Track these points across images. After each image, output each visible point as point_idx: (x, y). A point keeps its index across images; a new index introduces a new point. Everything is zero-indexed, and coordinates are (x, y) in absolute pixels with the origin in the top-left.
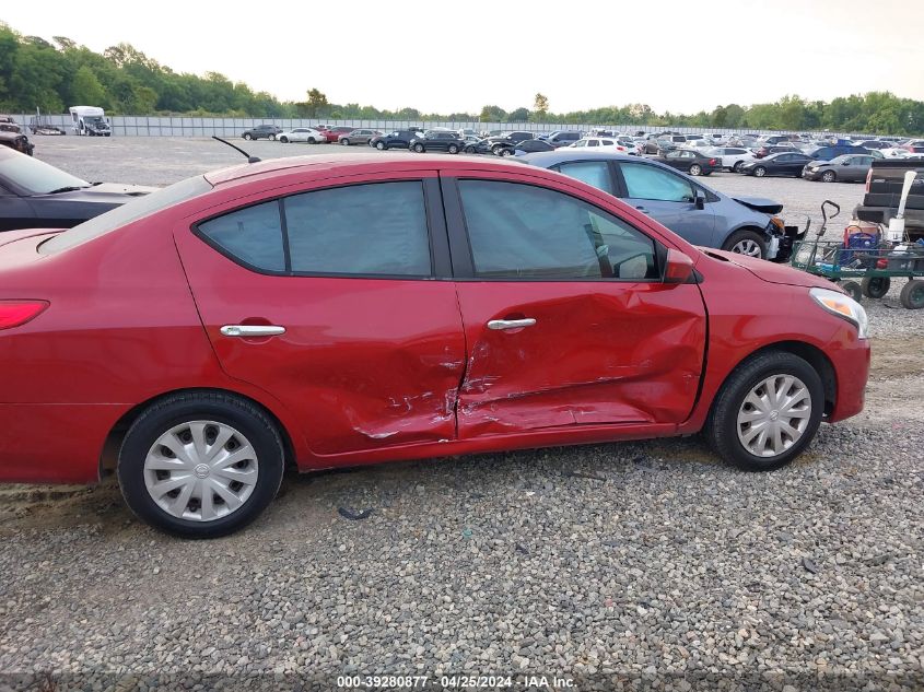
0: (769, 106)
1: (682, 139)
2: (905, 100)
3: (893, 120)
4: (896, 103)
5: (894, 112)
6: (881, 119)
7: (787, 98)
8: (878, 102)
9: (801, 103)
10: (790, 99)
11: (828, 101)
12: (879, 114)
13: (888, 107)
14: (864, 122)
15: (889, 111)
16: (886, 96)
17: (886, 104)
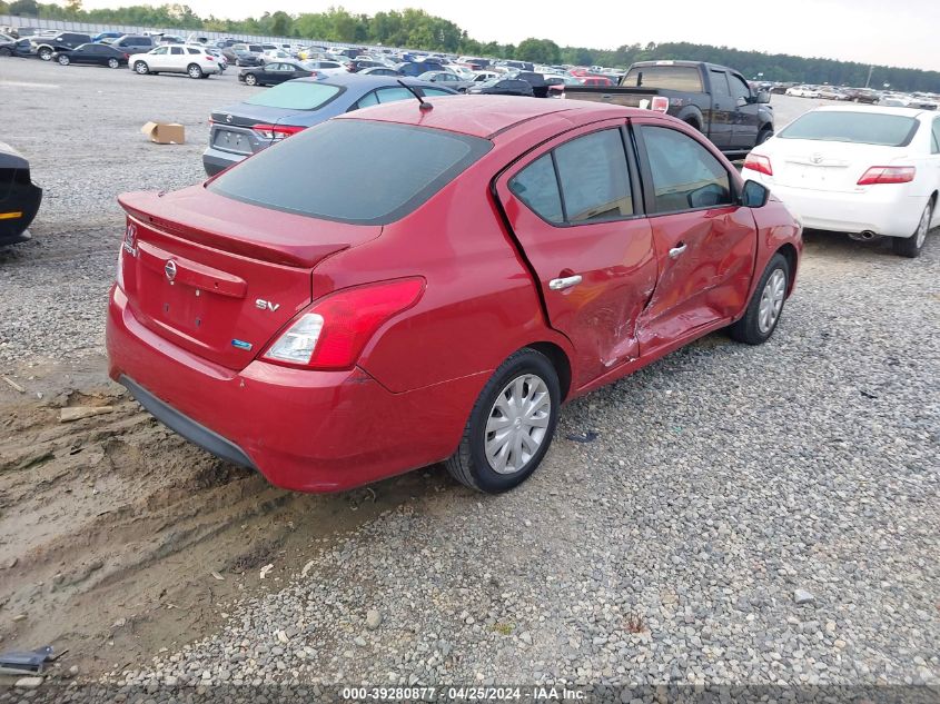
0: (318, 16)
1: (258, 49)
2: (436, 18)
3: (430, 36)
4: (429, 21)
5: (429, 29)
6: (420, 35)
7: (333, 9)
8: (415, 19)
9: (346, 14)
10: (337, 10)
11: (372, 15)
12: (417, 31)
13: (422, 25)
14: (406, 38)
15: (425, 28)
16: (420, 13)
17: (421, 20)
